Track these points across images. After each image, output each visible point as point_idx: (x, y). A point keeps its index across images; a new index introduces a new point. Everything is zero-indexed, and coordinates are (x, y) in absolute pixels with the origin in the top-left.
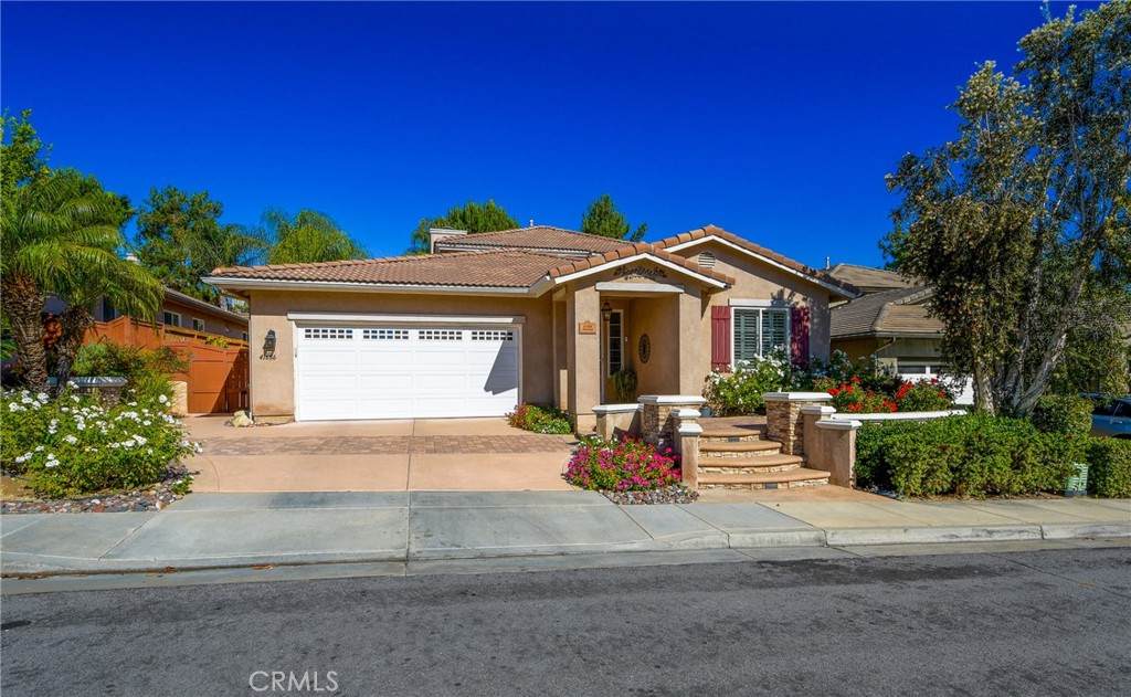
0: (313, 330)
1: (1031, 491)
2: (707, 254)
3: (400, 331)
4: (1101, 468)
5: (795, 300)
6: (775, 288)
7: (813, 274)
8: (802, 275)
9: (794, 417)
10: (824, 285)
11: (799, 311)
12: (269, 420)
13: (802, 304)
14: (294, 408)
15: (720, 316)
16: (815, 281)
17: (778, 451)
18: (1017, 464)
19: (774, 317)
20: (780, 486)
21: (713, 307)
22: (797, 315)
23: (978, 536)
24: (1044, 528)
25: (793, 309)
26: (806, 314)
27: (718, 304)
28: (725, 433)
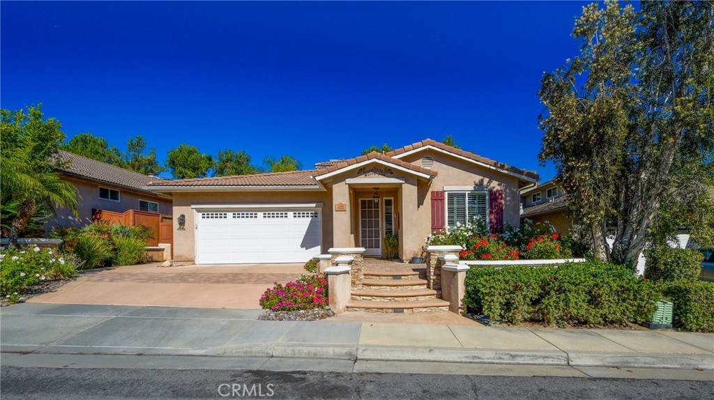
0: (206, 214)
1: (608, 322)
2: (428, 158)
3: (252, 214)
4: (683, 306)
5: (492, 185)
6: (477, 178)
7: (502, 167)
8: (494, 168)
9: (433, 262)
10: (512, 174)
11: (495, 193)
12: (182, 263)
13: (498, 188)
14: (195, 257)
15: (437, 198)
16: (504, 171)
17: (425, 287)
18: (594, 301)
19: (477, 197)
20: (405, 310)
21: (432, 192)
22: (494, 196)
23: (500, 358)
24: (570, 355)
25: (491, 191)
26: (500, 194)
27: (436, 190)
28: (392, 273)
